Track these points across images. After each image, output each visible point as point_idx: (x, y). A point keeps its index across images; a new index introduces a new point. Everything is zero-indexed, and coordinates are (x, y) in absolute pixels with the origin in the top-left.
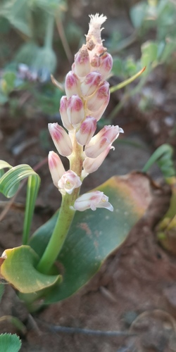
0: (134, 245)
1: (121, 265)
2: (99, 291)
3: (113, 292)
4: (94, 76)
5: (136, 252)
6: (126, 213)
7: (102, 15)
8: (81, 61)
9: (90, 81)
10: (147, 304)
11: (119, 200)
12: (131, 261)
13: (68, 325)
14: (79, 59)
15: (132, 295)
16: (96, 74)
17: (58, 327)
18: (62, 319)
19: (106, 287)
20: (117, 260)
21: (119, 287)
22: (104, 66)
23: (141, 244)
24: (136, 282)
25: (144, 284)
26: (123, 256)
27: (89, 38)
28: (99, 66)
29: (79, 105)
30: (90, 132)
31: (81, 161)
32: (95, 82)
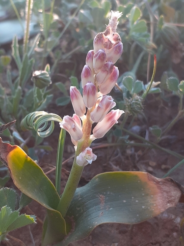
16: (101, 51)
27: (108, 27)
28: (109, 48)
29: (87, 72)
30: (88, 94)
31: (89, 124)
32: (100, 57)
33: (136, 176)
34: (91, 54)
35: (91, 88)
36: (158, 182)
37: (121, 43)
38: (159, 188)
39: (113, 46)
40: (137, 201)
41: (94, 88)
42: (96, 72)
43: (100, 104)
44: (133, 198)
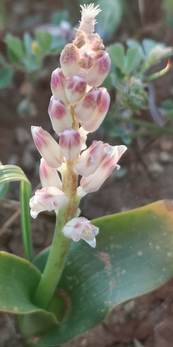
2: (132, 344)
4: (76, 81)
6: (169, 254)
8: (65, 60)
9: (71, 86)
14: (63, 58)
16: (77, 79)
22: (98, 67)
27: (80, 33)
28: (89, 67)
29: (60, 112)
30: (70, 146)
31: (74, 177)
32: (77, 89)
33: (150, 212)
34: (59, 77)
35: (73, 138)
37: (107, 55)
39: (94, 62)
40: (158, 247)
41: (77, 136)
42: (73, 105)
43: (92, 158)
44: (150, 244)
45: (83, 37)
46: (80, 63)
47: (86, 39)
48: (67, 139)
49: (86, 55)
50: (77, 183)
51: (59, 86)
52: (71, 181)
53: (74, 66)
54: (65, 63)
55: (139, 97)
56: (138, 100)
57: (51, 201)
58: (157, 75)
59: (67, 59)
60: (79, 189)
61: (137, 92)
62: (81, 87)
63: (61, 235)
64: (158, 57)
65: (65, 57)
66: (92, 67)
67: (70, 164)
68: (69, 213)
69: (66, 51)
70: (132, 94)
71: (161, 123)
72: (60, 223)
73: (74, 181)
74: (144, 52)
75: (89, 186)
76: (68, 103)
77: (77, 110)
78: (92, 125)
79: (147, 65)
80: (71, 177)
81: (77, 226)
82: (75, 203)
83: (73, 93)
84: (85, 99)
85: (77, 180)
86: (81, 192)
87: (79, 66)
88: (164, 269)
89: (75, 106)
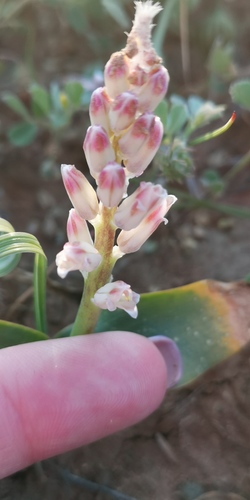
0: (228, 382)
1: (198, 408)
2: (154, 438)
3: (176, 446)
4: (125, 98)
5: (226, 394)
6: (209, 342)
7: (158, 3)
9: (118, 106)
10: (224, 479)
11: (205, 318)
12: (215, 406)
13: (93, 477)
14: (109, 70)
15: (205, 458)
16: (128, 96)
17: (76, 477)
18: (85, 466)
19: (166, 436)
20: (193, 399)
21: (186, 441)
22: (152, 85)
23: (239, 384)
24: (215, 440)
25: (227, 446)
26: (205, 394)
27: (132, 38)
28: (142, 84)
29: (101, 141)
30: (112, 187)
31: (110, 232)
32: (127, 110)
33: (191, 293)
34: (101, 98)
35: (116, 175)
36: (226, 293)
37: (164, 70)
38: (231, 302)
39: (147, 79)
40: (196, 333)
41: (121, 174)
42: (117, 135)
43: (140, 203)
44: (188, 329)
45: (135, 44)
46: (131, 78)
47: (140, 47)
48: (109, 178)
49: (138, 68)
50: (113, 240)
51: (101, 111)
52: (106, 238)
53: (122, 81)
54: (111, 76)
55: (183, 162)
56: (181, 166)
57: (85, 257)
58: (207, 136)
59: (115, 71)
60: (115, 249)
61: (180, 156)
62: (131, 108)
63: (89, 305)
64: (208, 117)
65: (113, 68)
66: (145, 85)
67: (107, 214)
68: (101, 279)
69: (115, 61)
70: (175, 158)
71: (198, 195)
72: (89, 290)
73: (110, 238)
74: (190, 112)
75: (129, 244)
76: (112, 133)
77: (122, 141)
78: (138, 165)
79: (193, 126)
80: (107, 233)
81: (113, 292)
82: (109, 265)
83: (120, 115)
84: (136, 125)
85: (113, 237)
86: (117, 252)
87: (128, 82)
88: (202, 359)
89: (120, 138)
